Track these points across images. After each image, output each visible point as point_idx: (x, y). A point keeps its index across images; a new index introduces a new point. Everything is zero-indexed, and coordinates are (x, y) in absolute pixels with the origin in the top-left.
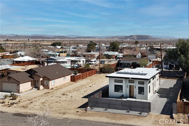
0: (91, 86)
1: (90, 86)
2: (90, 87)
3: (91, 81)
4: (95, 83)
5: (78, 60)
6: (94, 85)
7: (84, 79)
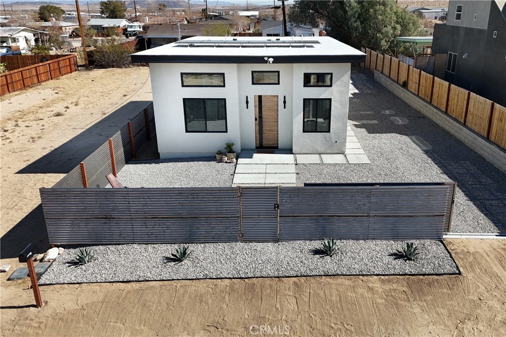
0: (62, 110)
1: (56, 111)
2: (58, 115)
3: (59, 96)
4: (75, 100)
5: (6, 35)
6: (72, 107)
7: (31, 90)
